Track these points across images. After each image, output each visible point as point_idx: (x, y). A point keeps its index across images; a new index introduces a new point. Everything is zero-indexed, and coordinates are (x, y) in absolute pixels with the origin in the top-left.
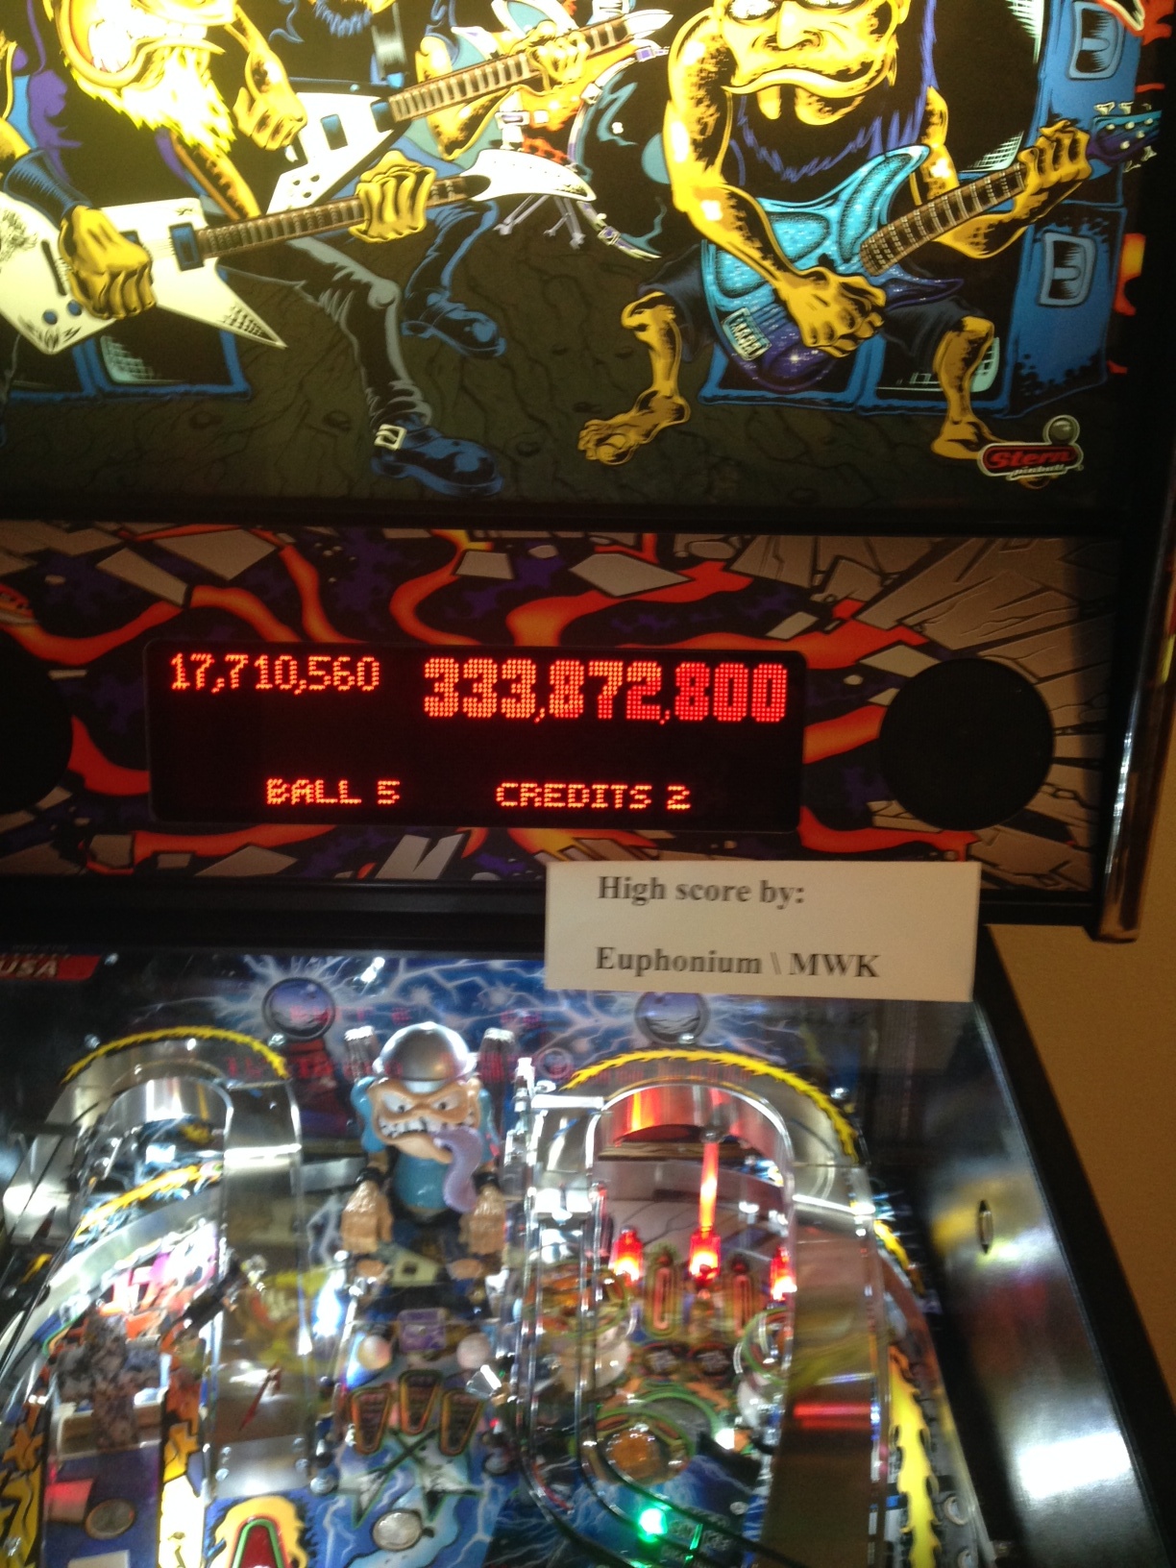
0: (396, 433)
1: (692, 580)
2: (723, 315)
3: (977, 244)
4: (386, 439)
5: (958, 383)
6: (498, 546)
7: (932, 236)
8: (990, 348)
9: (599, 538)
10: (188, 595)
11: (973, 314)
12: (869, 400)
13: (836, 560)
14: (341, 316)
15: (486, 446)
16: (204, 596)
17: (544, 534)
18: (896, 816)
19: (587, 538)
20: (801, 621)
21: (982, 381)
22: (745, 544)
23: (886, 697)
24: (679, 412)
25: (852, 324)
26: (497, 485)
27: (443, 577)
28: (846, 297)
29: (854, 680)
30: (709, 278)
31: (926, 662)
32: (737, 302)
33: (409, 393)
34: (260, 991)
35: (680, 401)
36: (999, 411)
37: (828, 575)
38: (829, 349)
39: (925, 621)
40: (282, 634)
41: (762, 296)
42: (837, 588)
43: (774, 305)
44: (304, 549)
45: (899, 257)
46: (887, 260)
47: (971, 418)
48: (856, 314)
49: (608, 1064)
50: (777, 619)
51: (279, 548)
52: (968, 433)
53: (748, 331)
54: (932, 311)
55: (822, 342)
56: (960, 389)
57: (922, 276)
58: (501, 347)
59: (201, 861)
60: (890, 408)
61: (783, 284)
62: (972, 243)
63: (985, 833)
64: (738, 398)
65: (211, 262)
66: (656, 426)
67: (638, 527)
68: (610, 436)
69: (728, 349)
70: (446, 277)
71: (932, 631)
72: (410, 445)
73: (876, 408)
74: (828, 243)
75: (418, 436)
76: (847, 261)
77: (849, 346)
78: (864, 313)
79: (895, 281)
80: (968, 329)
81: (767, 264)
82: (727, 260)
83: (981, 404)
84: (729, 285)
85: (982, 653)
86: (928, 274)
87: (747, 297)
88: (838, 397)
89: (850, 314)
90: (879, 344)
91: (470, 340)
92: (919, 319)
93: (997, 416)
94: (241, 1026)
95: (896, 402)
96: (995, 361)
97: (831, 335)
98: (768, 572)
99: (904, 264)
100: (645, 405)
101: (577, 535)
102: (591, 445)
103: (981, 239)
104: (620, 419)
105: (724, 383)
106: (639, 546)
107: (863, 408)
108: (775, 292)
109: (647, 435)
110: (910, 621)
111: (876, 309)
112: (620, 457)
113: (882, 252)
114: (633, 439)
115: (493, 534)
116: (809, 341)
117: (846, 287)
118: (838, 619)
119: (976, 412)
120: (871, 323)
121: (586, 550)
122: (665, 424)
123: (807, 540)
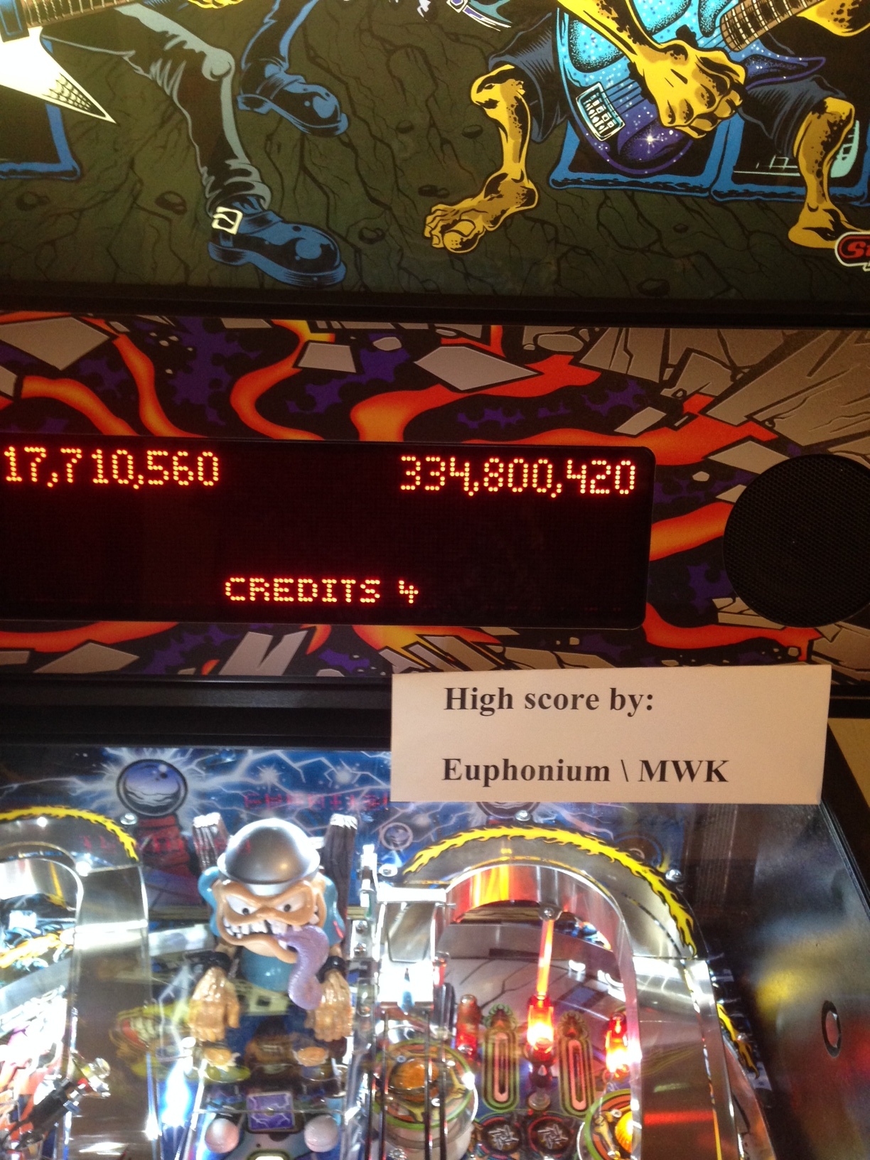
0: (233, 217)
1: (541, 373)
2: (576, 90)
3: (842, 20)
4: (222, 222)
5: (817, 167)
6: (341, 337)
7: (795, 10)
8: (852, 131)
9: (444, 330)
10: (18, 386)
11: (835, 96)
12: (726, 184)
13: (688, 352)
14: (173, 89)
15: (328, 231)
16: (34, 387)
17: (389, 326)
18: (741, 613)
19: (432, 329)
20: (650, 416)
21: (842, 167)
22: (594, 338)
23: (733, 494)
24: (529, 196)
25: (711, 102)
26: (340, 273)
27: (284, 369)
28: (704, 72)
29: (702, 476)
30: (563, 50)
31: (776, 458)
32: (592, 77)
33: (245, 173)
34: (113, 771)
35: (530, 185)
36: (857, 199)
37: (679, 369)
38: (687, 130)
39: (775, 417)
40: (119, 428)
41: (618, 71)
42: (686, 383)
43: (630, 81)
44: (140, 339)
45: (761, 32)
46: (749, 34)
47: (829, 205)
48: (715, 91)
49: (448, 843)
50: (626, 414)
51: (113, 337)
52: (825, 221)
53: (602, 108)
54: (792, 90)
55: (679, 121)
56: (819, 174)
57: (784, 53)
58: (343, 124)
59: (39, 657)
60: (747, 193)
61: (640, 58)
62: (836, 20)
63: (828, 630)
64: (588, 182)
65: (35, 31)
66: (504, 212)
67: (484, 318)
68: (455, 222)
69: (580, 128)
70: (284, 47)
71: (780, 426)
72: (248, 229)
73: (731, 193)
74: (687, 14)
75: (258, 220)
76: (707, 34)
77: (707, 126)
78: (723, 90)
79: (757, 57)
80: (828, 110)
81: (624, 35)
82: (582, 30)
83: (838, 191)
84: (584, 58)
85: (831, 450)
86: (791, 52)
87: (603, 71)
88: (692, 181)
89: (708, 91)
90: (738, 124)
91: (310, 116)
92: (781, 97)
93: (856, 203)
94: (94, 806)
95: (753, 188)
96: (855, 146)
97: (689, 113)
98: (618, 366)
99: (765, 40)
100: (493, 189)
101: (424, 326)
102: (436, 232)
103: (845, 16)
104: (467, 203)
105: (574, 167)
106: (486, 337)
107: (718, 193)
108: (632, 66)
109: (494, 222)
110: (759, 417)
111: (736, 86)
112: (465, 245)
113: (744, 26)
114: (481, 224)
115: (336, 325)
116: (665, 120)
117: (705, 62)
118: (688, 414)
119: (834, 199)
120: (731, 103)
121: (430, 342)
122: (513, 210)
123: (657, 333)
